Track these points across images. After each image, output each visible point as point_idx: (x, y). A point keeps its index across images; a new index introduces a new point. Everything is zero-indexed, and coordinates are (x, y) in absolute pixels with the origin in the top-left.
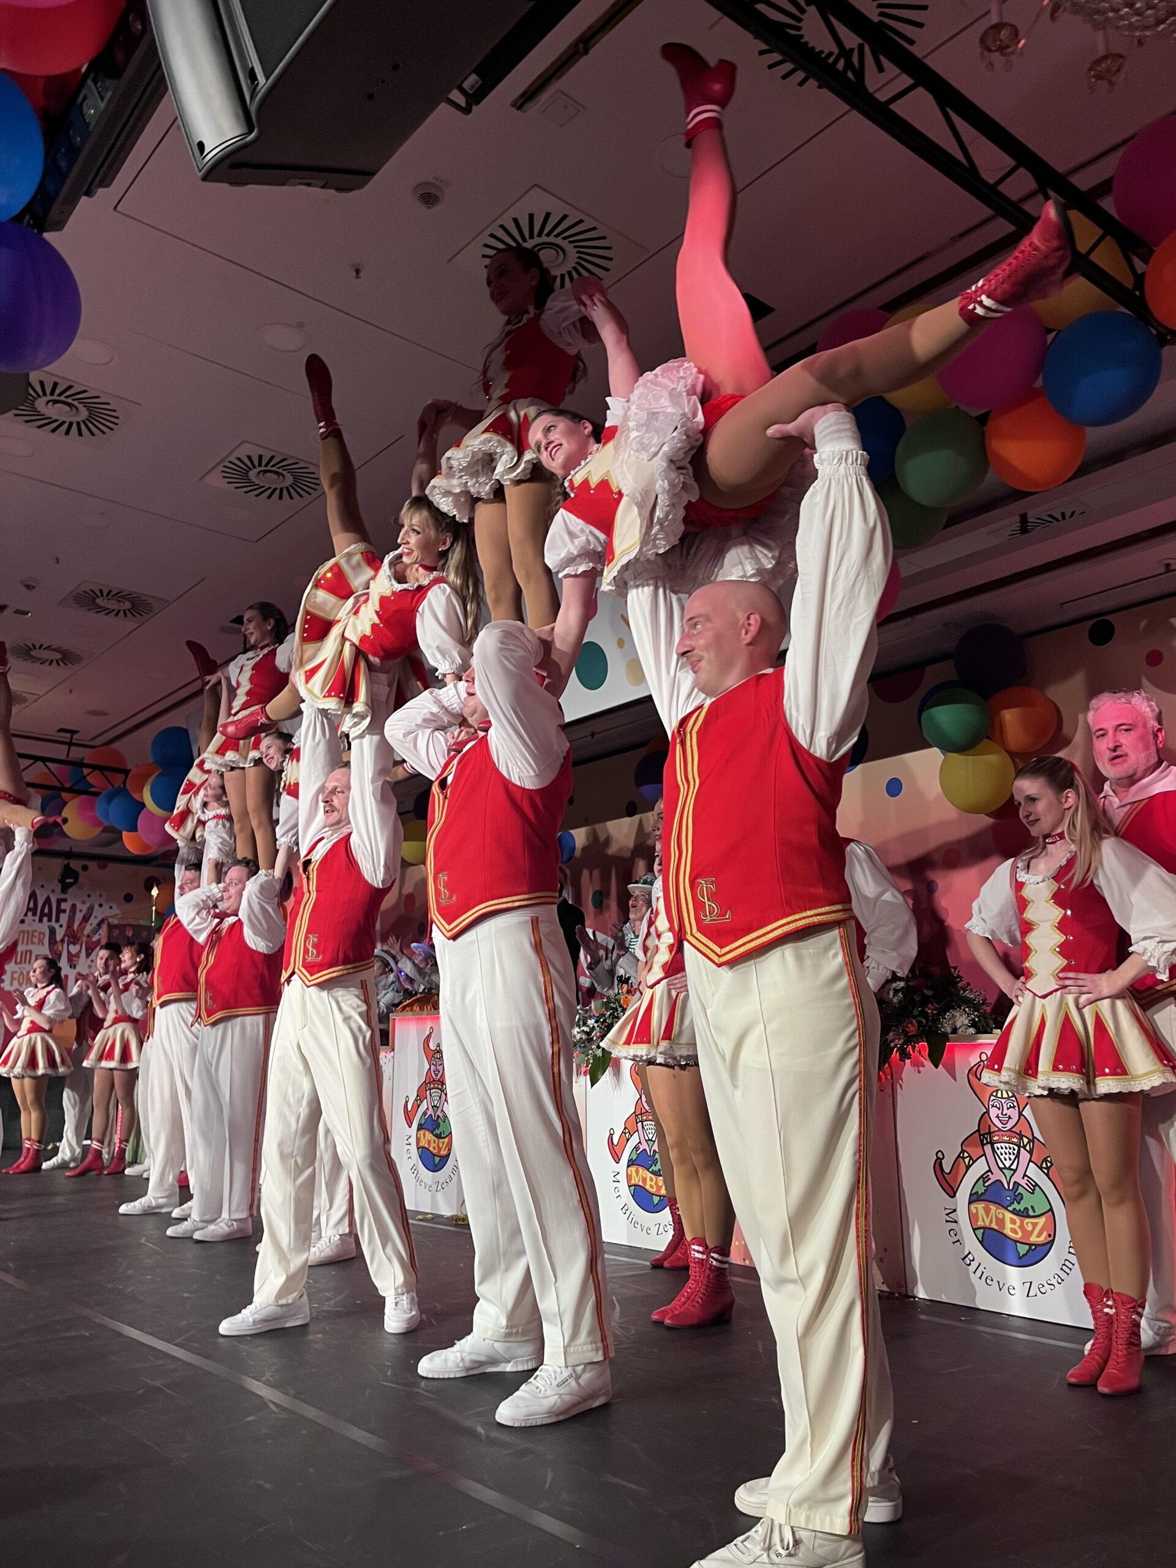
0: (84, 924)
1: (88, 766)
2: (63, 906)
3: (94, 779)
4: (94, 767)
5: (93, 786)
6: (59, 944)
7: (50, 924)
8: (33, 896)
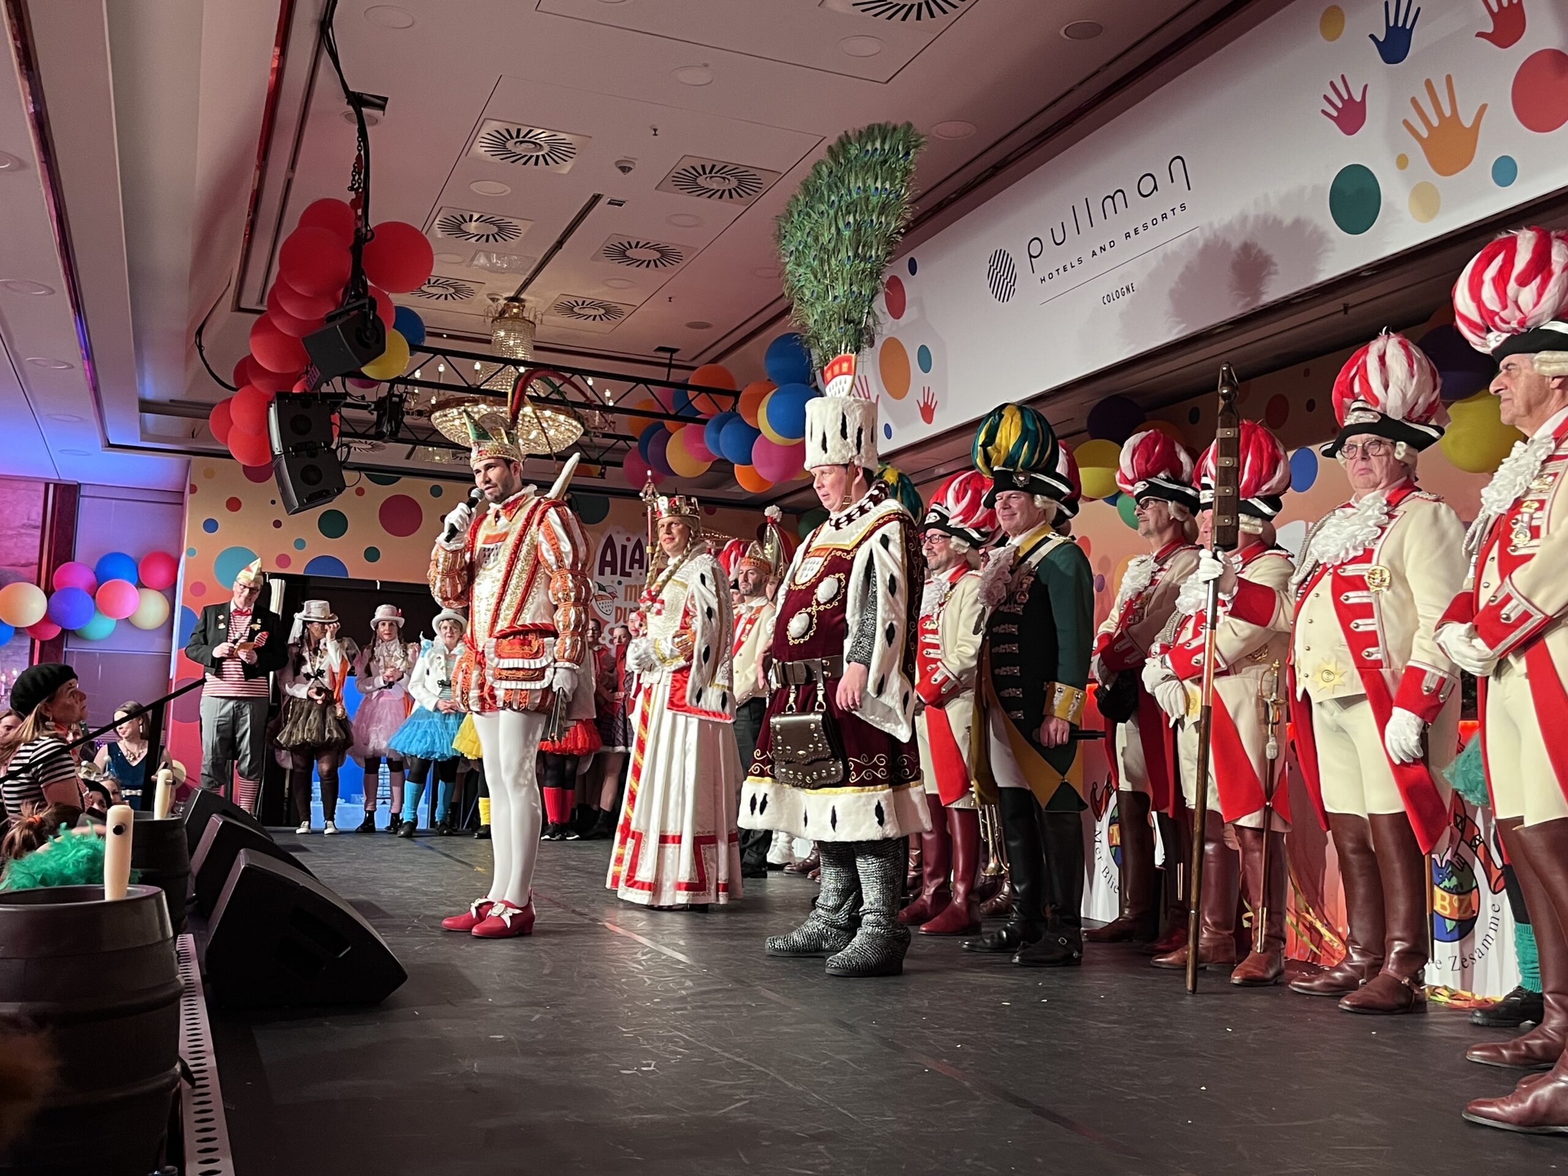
1: (693, 388)
3: (699, 403)
4: (700, 389)
5: (701, 413)
8: (639, 546)
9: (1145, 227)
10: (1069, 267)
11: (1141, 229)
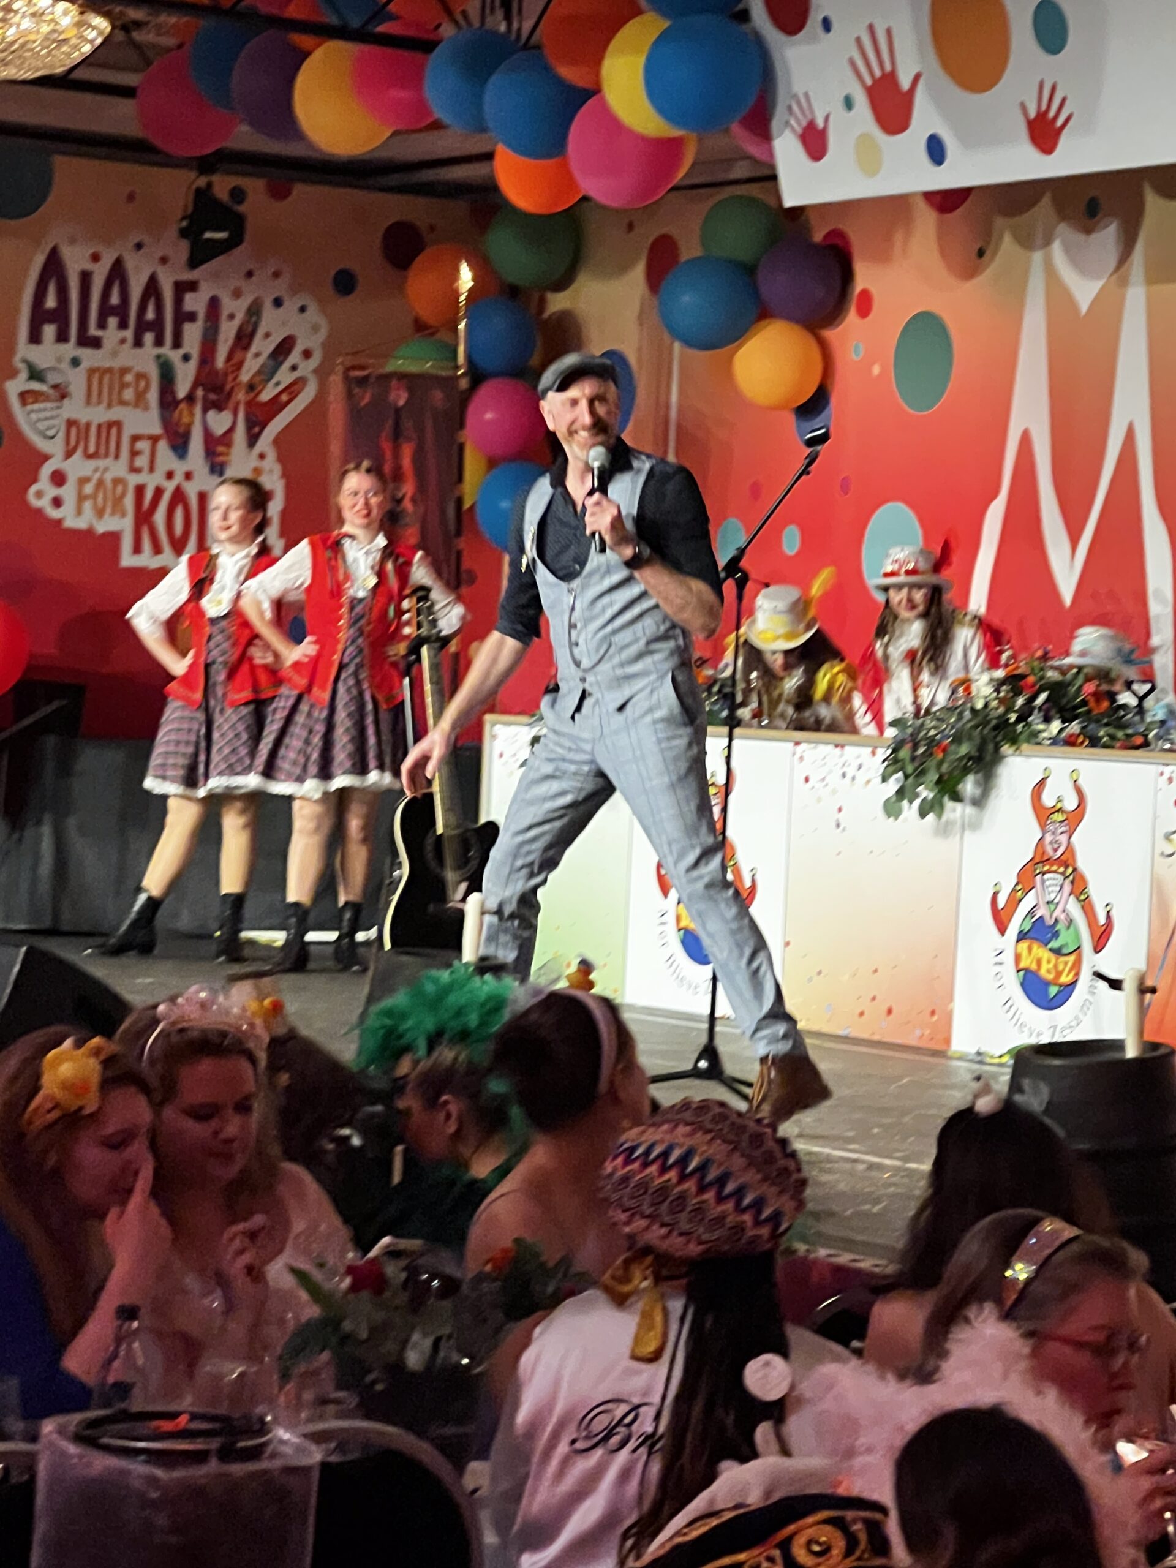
8: (118, 272)
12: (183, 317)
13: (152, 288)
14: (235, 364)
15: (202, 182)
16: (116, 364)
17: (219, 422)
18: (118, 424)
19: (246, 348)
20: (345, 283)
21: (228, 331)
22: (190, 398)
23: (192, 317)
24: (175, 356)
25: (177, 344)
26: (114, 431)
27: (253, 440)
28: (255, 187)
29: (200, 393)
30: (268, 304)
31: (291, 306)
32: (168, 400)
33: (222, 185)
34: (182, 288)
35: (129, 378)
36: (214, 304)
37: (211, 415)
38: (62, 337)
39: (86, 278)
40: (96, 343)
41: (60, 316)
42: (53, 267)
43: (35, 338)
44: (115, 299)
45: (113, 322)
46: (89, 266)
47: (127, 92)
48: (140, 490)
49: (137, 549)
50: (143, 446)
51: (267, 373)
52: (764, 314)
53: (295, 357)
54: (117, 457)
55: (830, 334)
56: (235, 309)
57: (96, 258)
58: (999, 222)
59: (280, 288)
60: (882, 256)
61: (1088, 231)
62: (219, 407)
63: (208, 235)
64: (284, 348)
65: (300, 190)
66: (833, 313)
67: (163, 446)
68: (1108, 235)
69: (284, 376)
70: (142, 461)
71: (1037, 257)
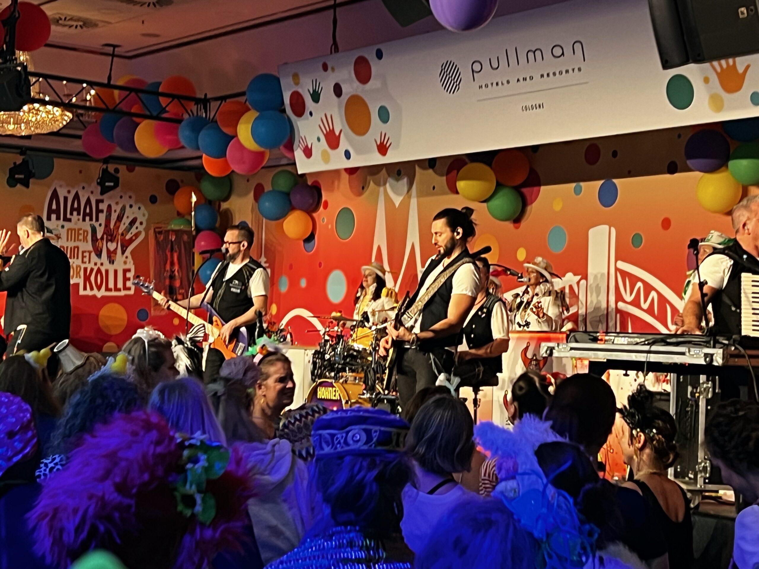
0: (118, 224)
2: (102, 206)
3: (172, 107)
4: (173, 97)
5: (167, 113)
6: (100, 241)
7: (91, 223)
8: (77, 197)
9: (554, 74)
10: (500, 84)
11: (551, 75)
12: (99, 211)
13: (88, 201)
14: (117, 227)
15: (105, 167)
16: (77, 227)
17: (112, 246)
18: (78, 248)
19: (121, 221)
20: (153, 200)
21: (114, 217)
22: (102, 238)
23: (102, 211)
24: (97, 225)
25: (97, 220)
26: (76, 249)
27: (123, 252)
28: (122, 168)
29: (105, 236)
30: (128, 207)
31: (135, 208)
32: (94, 239)
33: (111, 168)
34: (98, 202)
35: (81, 232)
36: (109, 207)
37: (109, 244)
38: (58, 218)
39: (66, 199)
40: (70, 220)
41: (57, 212)
42: (55, 195)
43: (49, 219)
44: (76, 206)
45: (75, 213)
46: (67, 195)
47: (79, 137)
48: (85, 269)
49: (85, 289)
50: (87, 254)
51: (128, 230)
52: (293, 208)
53: (137, 224)
54: (78, 258)
55: (315, 215)
56: (116, 209)
57: (69, 192)
58: (368, 178)
59: (132, 202)
60: (331, 189)
61: (398, 180)
62: (112, 241)
63: (107, 184)
64: (133, 222)
65: (137, 169)
66: (316, 208)
67: (93, 255)
68: (405, 181)
69: (134, 231)
70: (87, 260)
71: (382, 189)
